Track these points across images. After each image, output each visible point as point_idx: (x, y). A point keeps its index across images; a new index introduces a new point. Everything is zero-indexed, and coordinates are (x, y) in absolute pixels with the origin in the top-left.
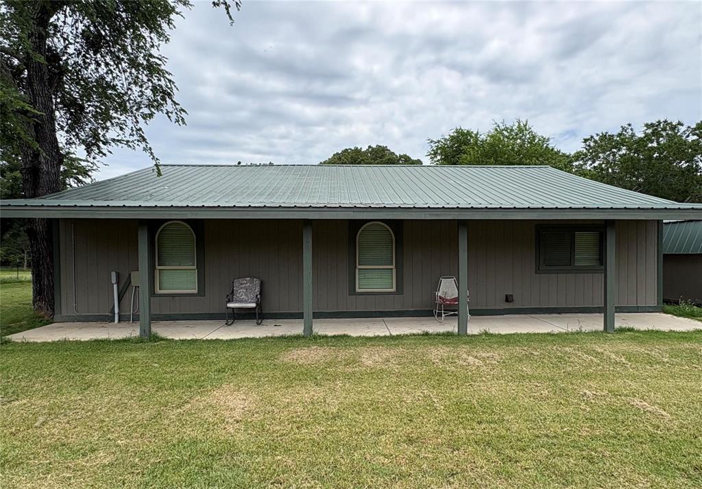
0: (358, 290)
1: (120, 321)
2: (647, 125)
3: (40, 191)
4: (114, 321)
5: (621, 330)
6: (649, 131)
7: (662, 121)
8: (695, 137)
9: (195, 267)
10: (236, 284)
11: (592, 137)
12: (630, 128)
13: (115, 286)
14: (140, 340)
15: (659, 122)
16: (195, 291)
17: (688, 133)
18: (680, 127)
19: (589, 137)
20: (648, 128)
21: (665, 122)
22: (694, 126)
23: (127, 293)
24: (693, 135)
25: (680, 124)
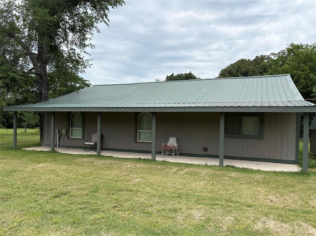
0: (138, 141)
1: (59, 147)
3: (42, 100)
4: (57, 147)
9: (81, 129)
10: (93, 136)
13: (58, 134)
14: (50, 152)
16: (81, 138)
23: (61, 137)
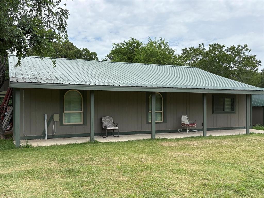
2: (210, 45)
5: (251, 134)
6: (211, 48)
7: (216, 44)
8: (230, 53)
11: (186, 48)
12: (203, 45)
15: (215, 44)
17: (227, 50)
18: (224, 48)
19: (184, 48)
20: (210, 47)
21: (218, 44)
22: (229, 47)
24: (230, 51)
25: (224, 46)
